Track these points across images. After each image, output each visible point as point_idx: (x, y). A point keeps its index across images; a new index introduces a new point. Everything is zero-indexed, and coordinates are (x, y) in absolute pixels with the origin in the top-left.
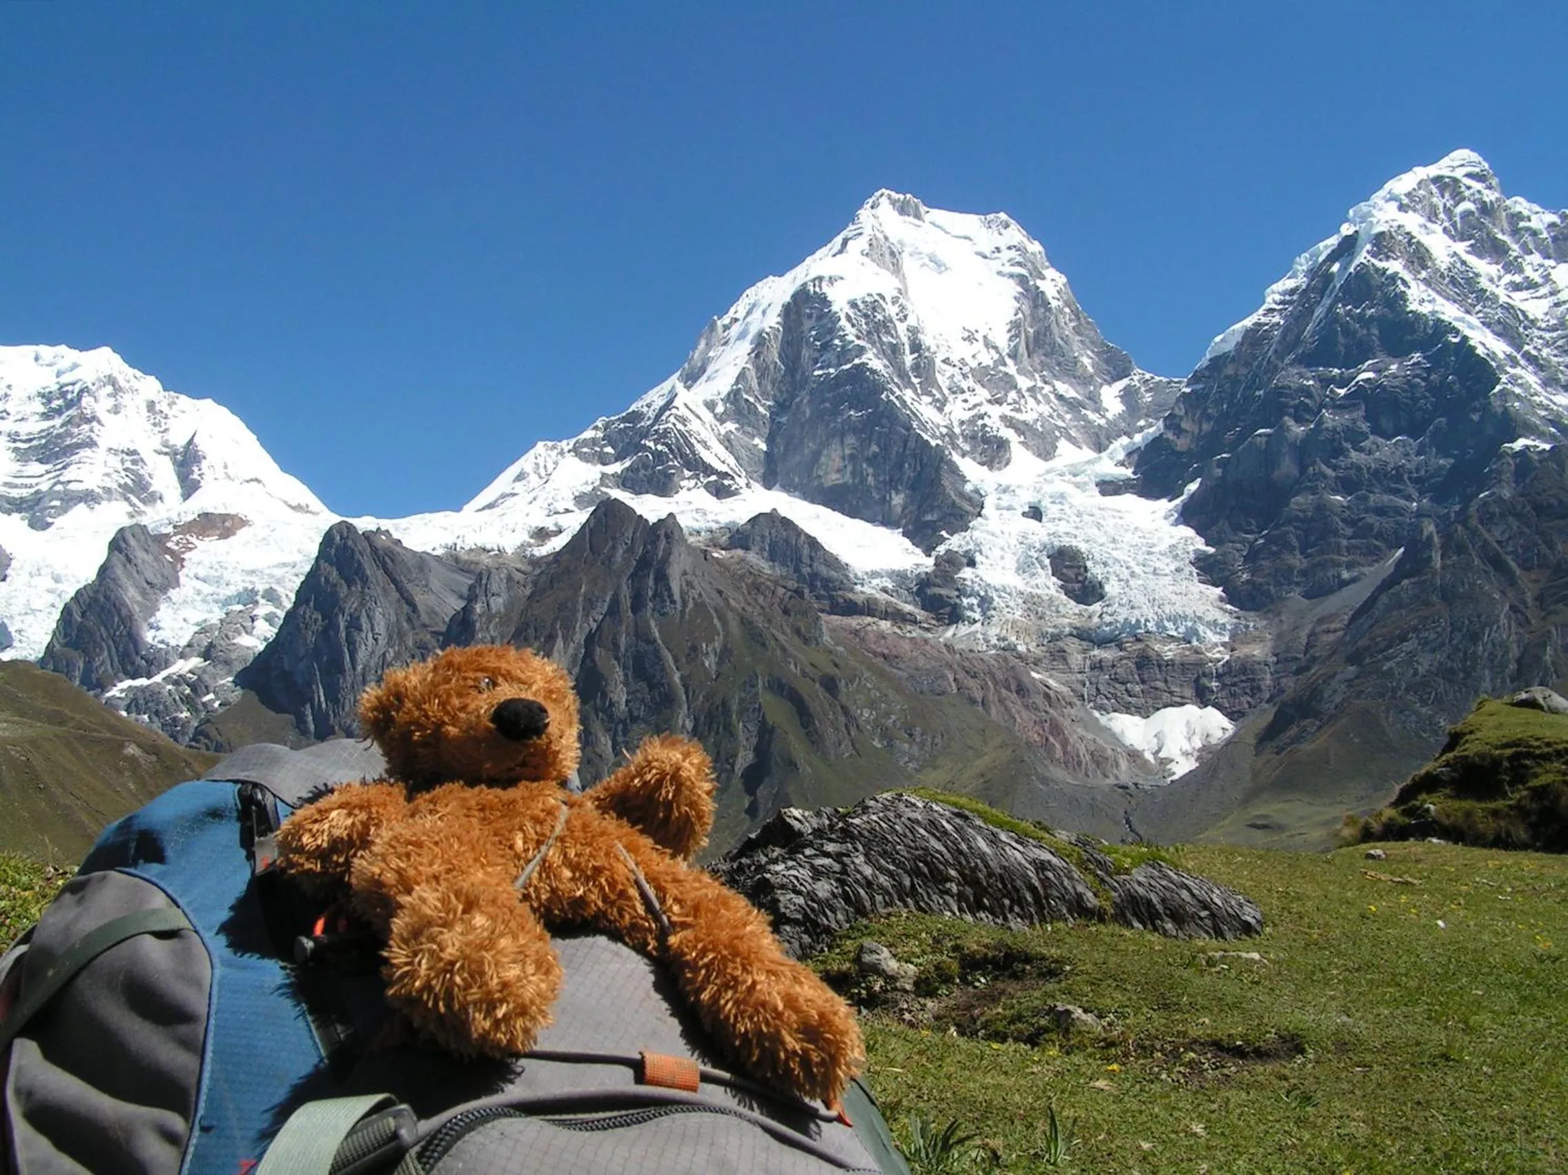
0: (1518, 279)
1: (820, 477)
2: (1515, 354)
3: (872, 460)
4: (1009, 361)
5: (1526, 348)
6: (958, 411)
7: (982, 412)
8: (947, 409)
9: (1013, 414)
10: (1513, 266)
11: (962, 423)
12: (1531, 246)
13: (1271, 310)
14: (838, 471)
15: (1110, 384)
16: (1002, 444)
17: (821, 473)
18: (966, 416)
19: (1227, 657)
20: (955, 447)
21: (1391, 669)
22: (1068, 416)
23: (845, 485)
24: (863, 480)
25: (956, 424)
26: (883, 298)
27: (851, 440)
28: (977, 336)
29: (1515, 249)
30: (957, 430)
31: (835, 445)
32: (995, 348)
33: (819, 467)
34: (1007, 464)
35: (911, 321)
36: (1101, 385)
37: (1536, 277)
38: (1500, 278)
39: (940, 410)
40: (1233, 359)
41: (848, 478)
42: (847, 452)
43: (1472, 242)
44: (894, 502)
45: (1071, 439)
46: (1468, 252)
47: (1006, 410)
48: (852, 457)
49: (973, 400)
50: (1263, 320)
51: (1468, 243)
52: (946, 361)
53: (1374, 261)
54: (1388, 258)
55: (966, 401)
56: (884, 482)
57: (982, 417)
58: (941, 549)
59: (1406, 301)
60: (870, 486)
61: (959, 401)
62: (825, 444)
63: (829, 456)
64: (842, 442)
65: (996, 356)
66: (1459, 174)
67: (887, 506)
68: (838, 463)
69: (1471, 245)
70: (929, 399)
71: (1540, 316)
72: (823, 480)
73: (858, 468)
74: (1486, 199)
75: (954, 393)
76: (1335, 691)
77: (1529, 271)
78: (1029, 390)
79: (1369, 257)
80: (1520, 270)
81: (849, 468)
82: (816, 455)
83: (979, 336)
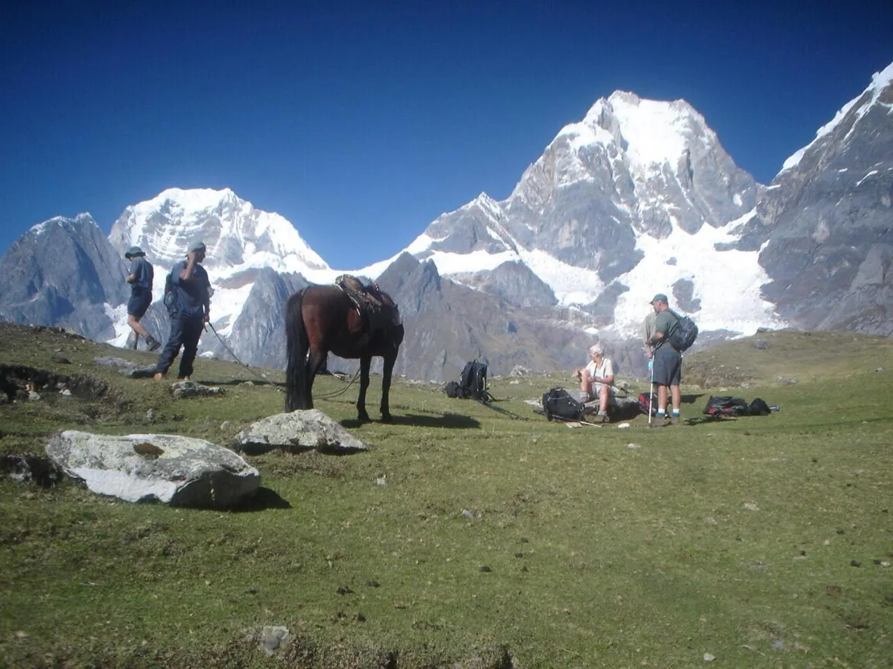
3: (585, 234)
4: (678, 180)
6: (642, 206)
7: (656, 206)
8: (636, 205)
11: (645, 212)
13: (820, 140)
14: (568, 239)
15: (739, 191)
16: (667, 225)
17: (559, 241)
18: (647, 209)
20: (637, 226)
23: (571, 248)
24: (580, 245)
25: (640, 213)
26: (602, 145)
27: (574, 222)
28: (659, 166)
30: (640, 217)
31: (567, 225)
32: (670, 172)
33: (558, 238)
34: (668, 235)
35: (619, 158)
36: (734, 192)
39: (632, 206)
40: (797, 169)
41: (572, 243)
42: (573, 229)
44: (596, 257)
45: (710, 222)
48: (575, 232)
50: (816, 146)
52: (639, 179)
53: (882, 104)
55: (647, 201)
56: (591, 246)
57: (656, 209)
58: (612, 282)
60: (584, 248)
61: (644, 201)
62: (562, 225)
63: (563, 233)
64: (570, 224)
65: (669, 176)
67: (592, 260)
68: (567, 235)
70: (625, 200)
72: (559, 245)
73: (578, 239)
75: (642, 197)
78: (688, 195)
79: (879, 102)
81: (573, 238)
82: (557, 231)
83: (661, 166)
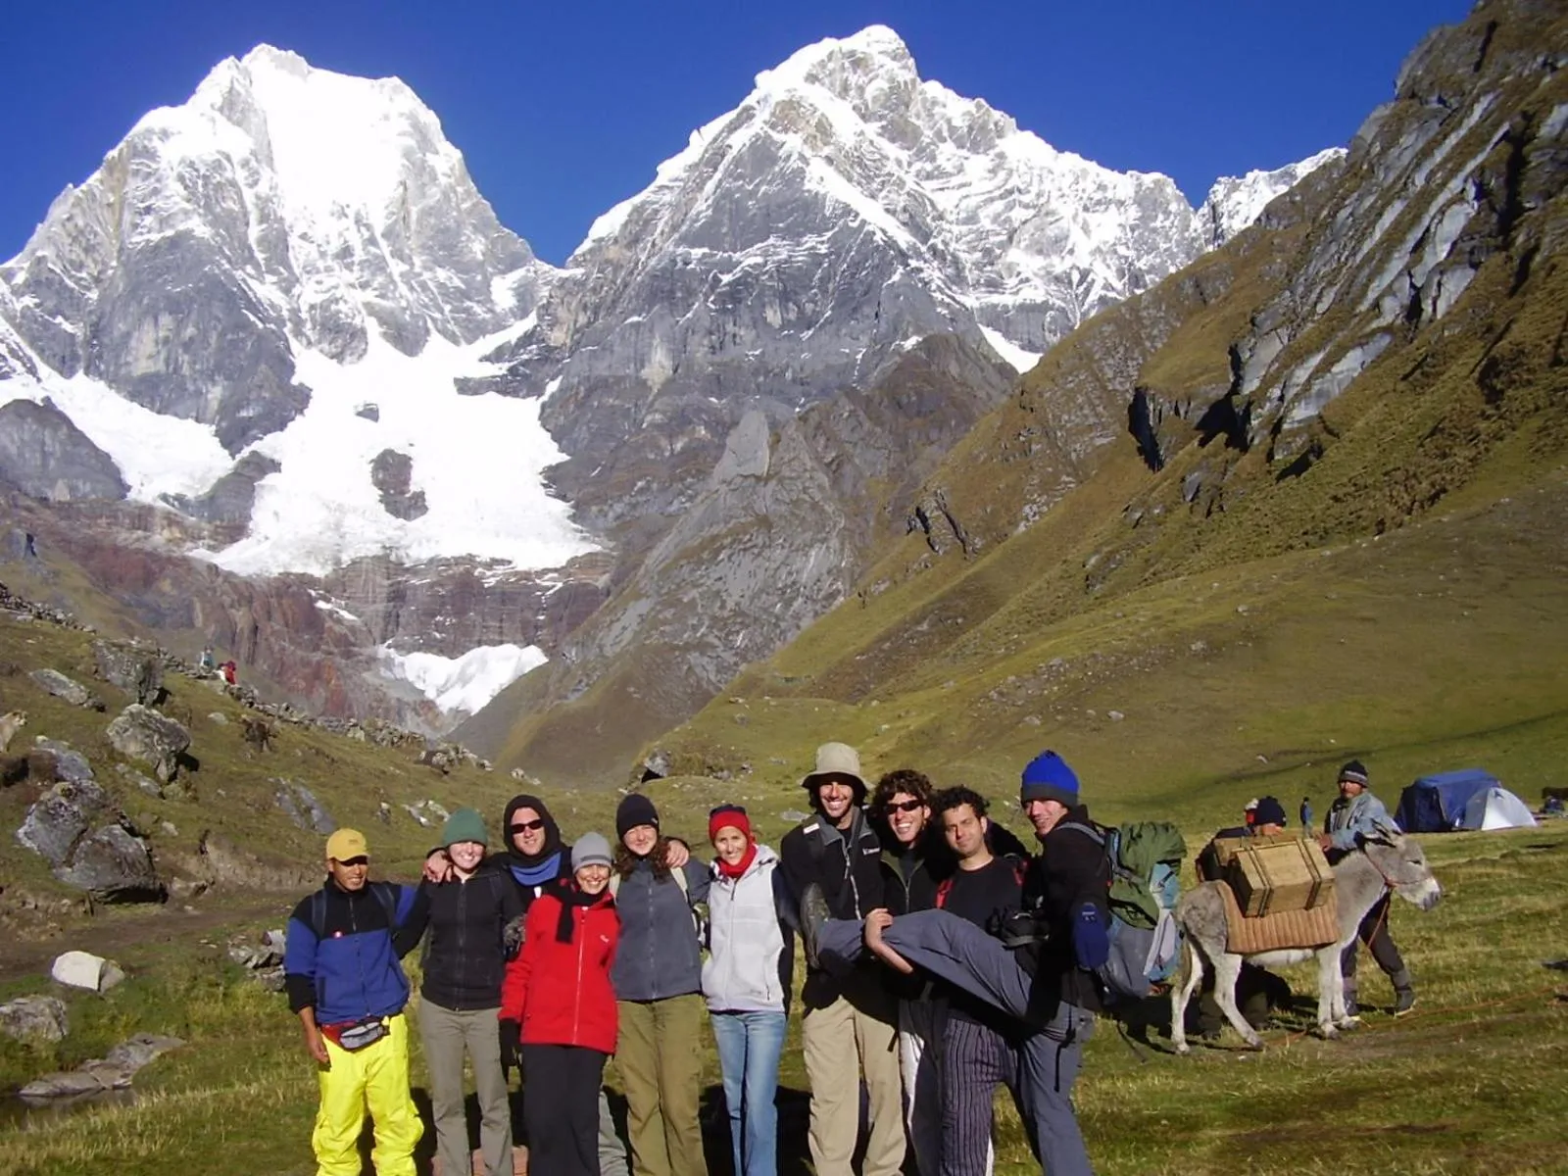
0: (929, 167)
1: (127, 364)
2: (919, 245)
3: (187, 346)
4: (383, 243)
5: (932, 241)
6: (309, 294)
7: (338, 295)
8: (296, 291)
9: (378, 301)
10: (924, 153)
11: (312, 307)
12: (945, 134)
13: (661, 188)
14: (150, 357)
15: (503, 272)
16: (358, 334)
17: (130, 359)
18: (318, 299)
19: (560, 585)
20: (298, 333)
21: (694, 600)
22: (447, 308)
23: (157, 375)
24: (178, 368)
25: (304, 308)
26: (228, 158)
27: (166, 320)
28: (347, 211)
29: (928, 135)
30: (304, 315)
31: (148, 326)
32: (368, 227)
33: (128, 353)
34: (361, 356)
35: (263, 188)
36: (492, 275)
37: (949, 167)
38: (910, 164)
39: (287, 291)
40: (616, 241)
41: (161, 366)
42: (162, 334)
43: (884, 123)
44: (210, 396)
45: (444, 332)
46: (880, 135)
47: (369, 295)
48: (167, 342)
49: (329, 282)
50: (653, 198)
51: (879, 124)
52: (304, 237)
53: (770, 132)
54: (786, 130)
55: (319, 283)
56: (201, 372)
57: (337, 301)
58: (246, 452)
59: (803, 179)
60: (183, 376)
61: (312, 283)
62: (139, 323)
63: (140, 341)
64: (156, 324)
65: (367, 235)
66: (874, 50)
67: (202, 402)
68: (150, 348)
69: (883, 127)
70: (274, 279)
71: (950, 208)
72: (132, 368)
73: (173, 356)
74: (901, 79)
75: (308, 272)
76: (624, 628)
77: (941, 160)
78: (402, 275)
79: (766, 128)
80: (933, 158)
81: (162, 356)
82: (126, 338)
83: (351, 212)
